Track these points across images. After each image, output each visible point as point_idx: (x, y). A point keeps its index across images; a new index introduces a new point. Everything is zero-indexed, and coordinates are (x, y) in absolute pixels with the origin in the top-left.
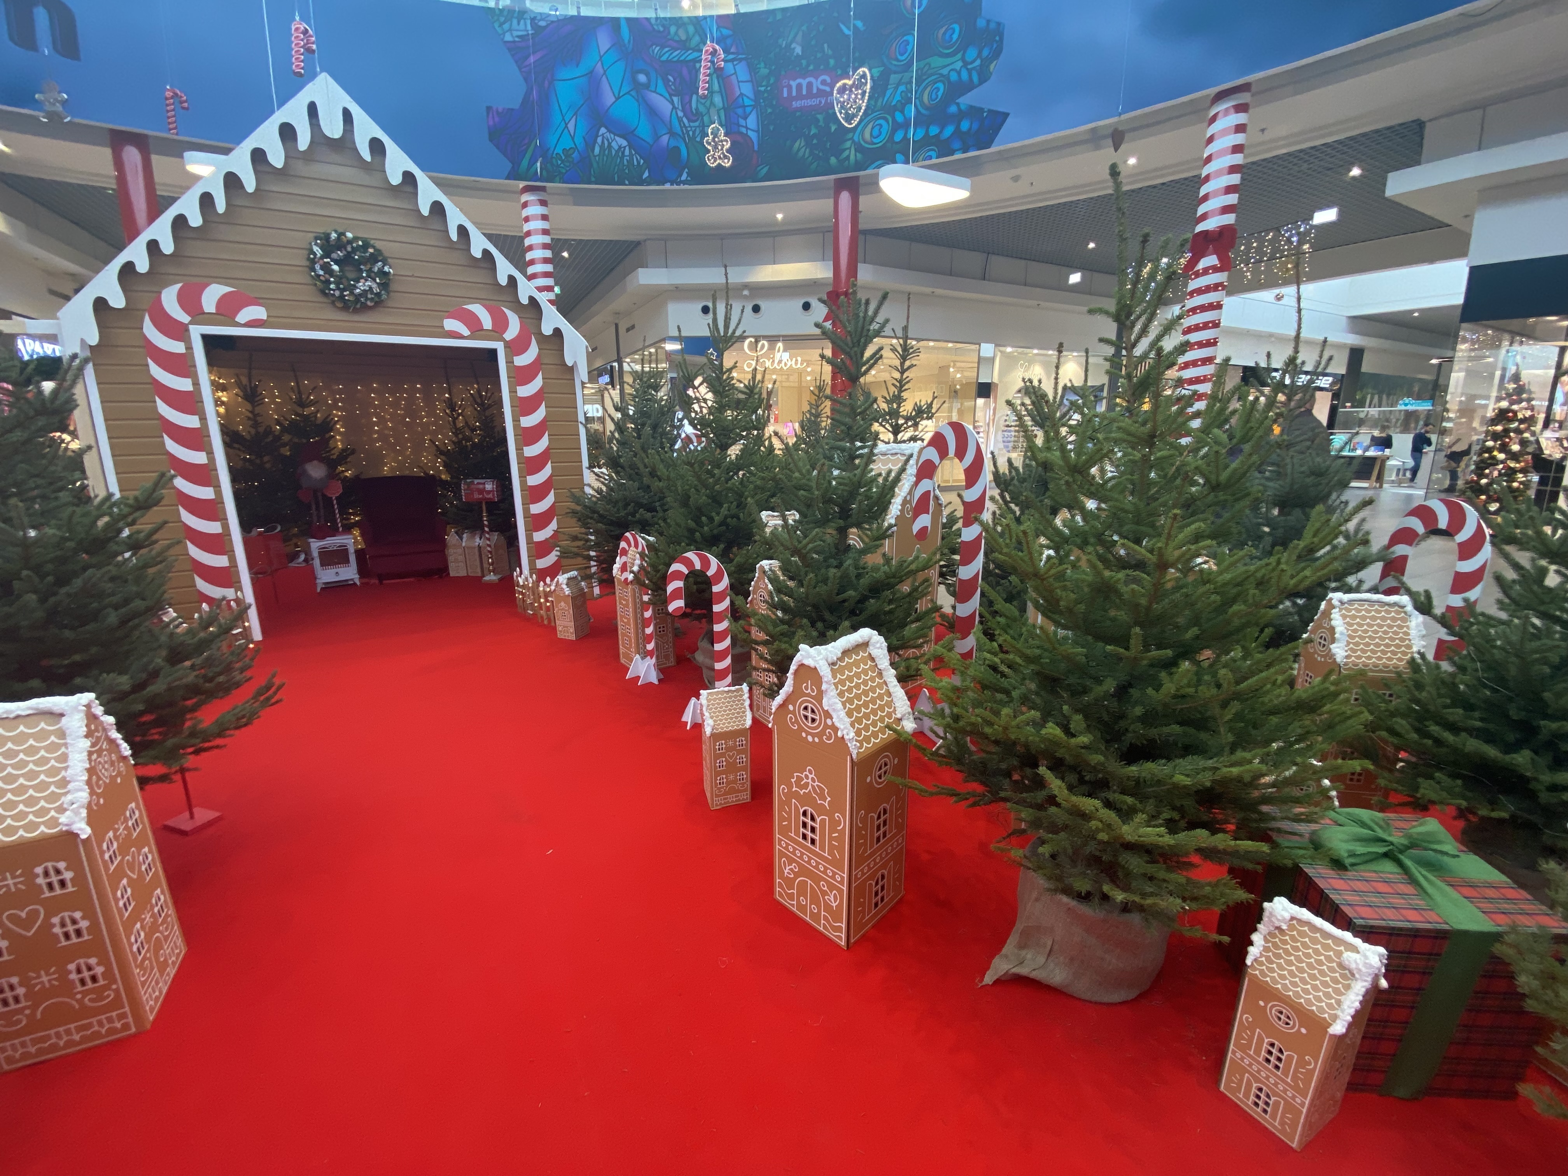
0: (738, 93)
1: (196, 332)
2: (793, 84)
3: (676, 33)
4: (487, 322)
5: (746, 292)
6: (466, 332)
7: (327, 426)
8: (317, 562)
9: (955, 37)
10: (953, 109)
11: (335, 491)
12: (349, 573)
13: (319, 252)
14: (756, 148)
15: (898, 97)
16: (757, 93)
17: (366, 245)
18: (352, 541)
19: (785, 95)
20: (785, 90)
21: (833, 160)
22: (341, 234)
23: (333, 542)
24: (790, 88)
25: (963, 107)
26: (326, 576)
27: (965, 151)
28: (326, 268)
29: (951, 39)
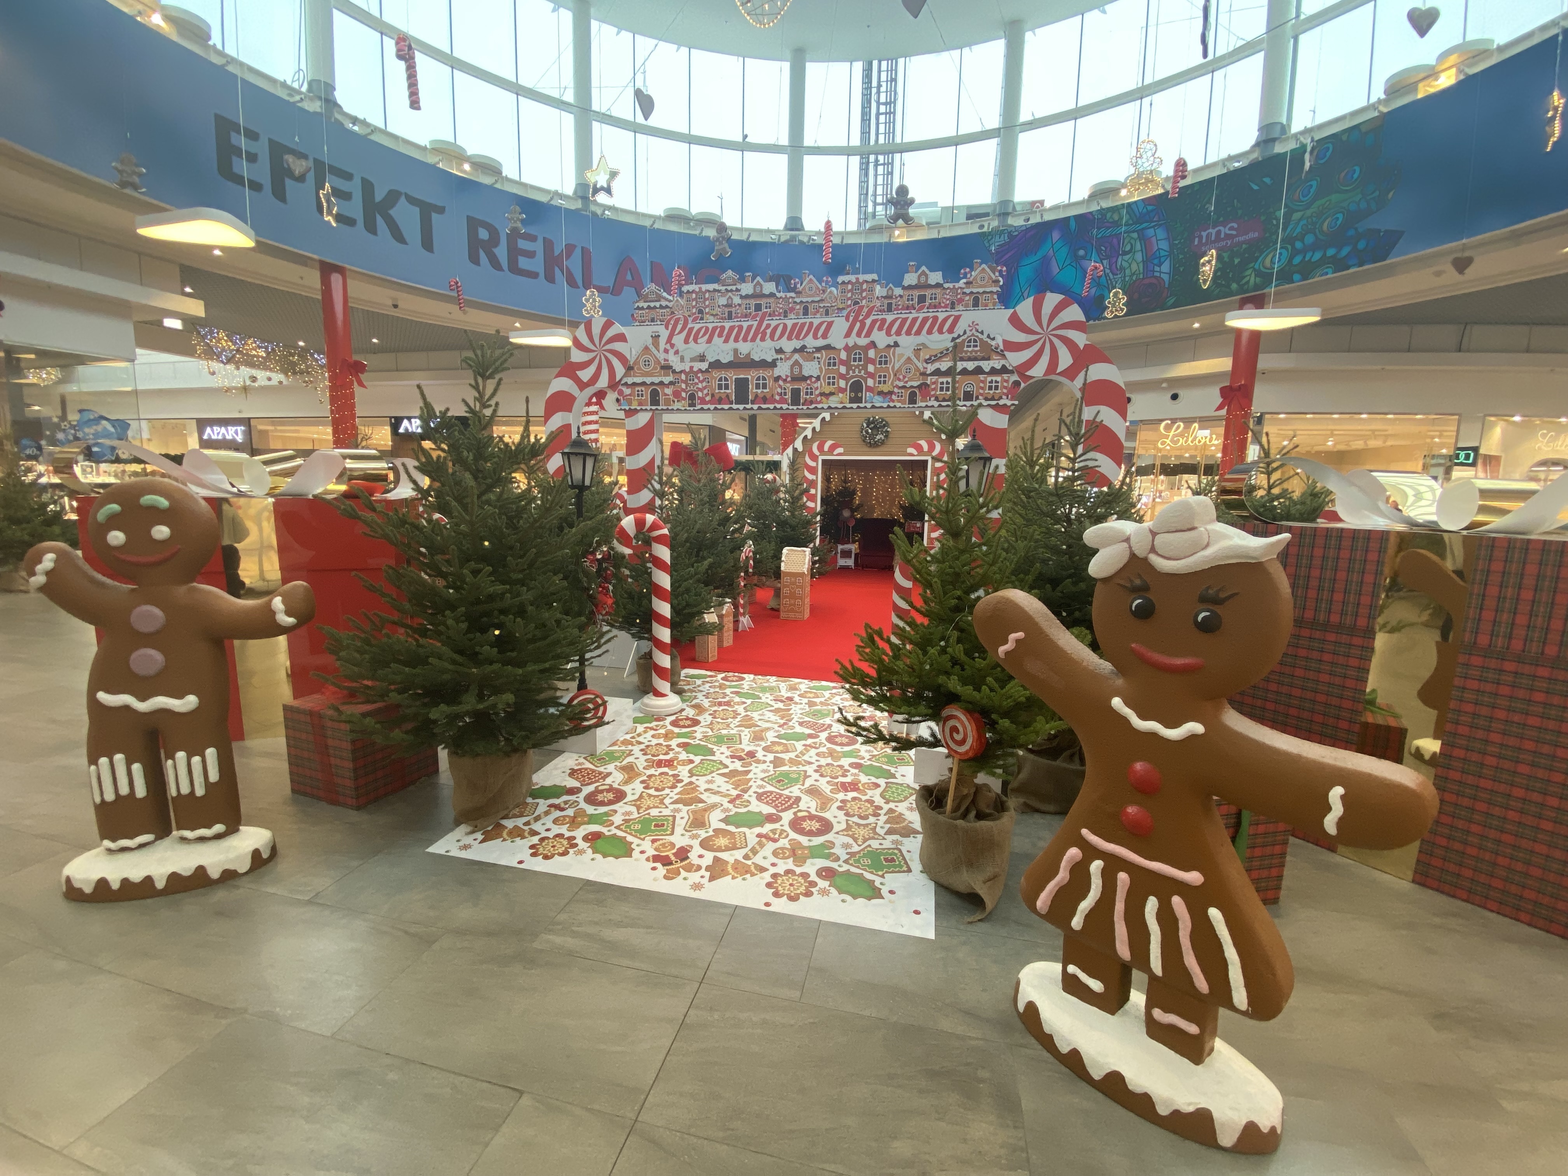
0: (1156, 248)
1: (821, 458)
2: (1204, 234)
3: (1111, 217)
4: (925, 447)
5: (1164, 385)
6: (915, 452)
7: (854, 493)
8: (839, 555)
9: (1355, 176)
10: (1351, 232)
11: (852, 524)
12: (850, 562)
13: (865, 425)
14: (1167, 286)
15: (1299, 230)
16: (1172, 246)
17: (883, 420)
18: (854, 547)
19: (1196, 243)
20: (1197, 240)
21: (1234, 286)
22: (874, 418)
23: (847, 547)
24: (1201, 237)
25: (1360, 230)
26: (842, 562)
27: (1361, 265)
28: (867, 432)
29: (1352, 177)
